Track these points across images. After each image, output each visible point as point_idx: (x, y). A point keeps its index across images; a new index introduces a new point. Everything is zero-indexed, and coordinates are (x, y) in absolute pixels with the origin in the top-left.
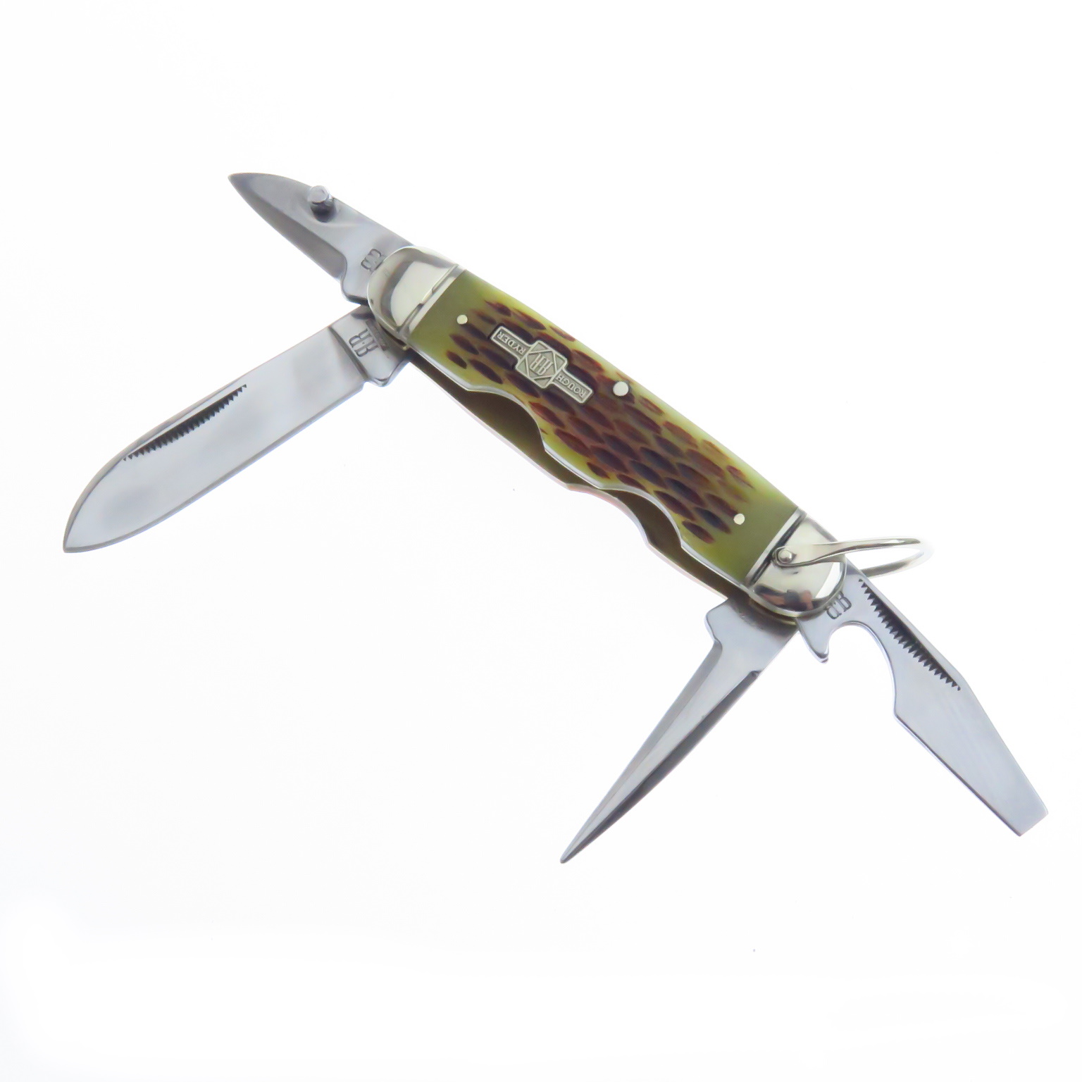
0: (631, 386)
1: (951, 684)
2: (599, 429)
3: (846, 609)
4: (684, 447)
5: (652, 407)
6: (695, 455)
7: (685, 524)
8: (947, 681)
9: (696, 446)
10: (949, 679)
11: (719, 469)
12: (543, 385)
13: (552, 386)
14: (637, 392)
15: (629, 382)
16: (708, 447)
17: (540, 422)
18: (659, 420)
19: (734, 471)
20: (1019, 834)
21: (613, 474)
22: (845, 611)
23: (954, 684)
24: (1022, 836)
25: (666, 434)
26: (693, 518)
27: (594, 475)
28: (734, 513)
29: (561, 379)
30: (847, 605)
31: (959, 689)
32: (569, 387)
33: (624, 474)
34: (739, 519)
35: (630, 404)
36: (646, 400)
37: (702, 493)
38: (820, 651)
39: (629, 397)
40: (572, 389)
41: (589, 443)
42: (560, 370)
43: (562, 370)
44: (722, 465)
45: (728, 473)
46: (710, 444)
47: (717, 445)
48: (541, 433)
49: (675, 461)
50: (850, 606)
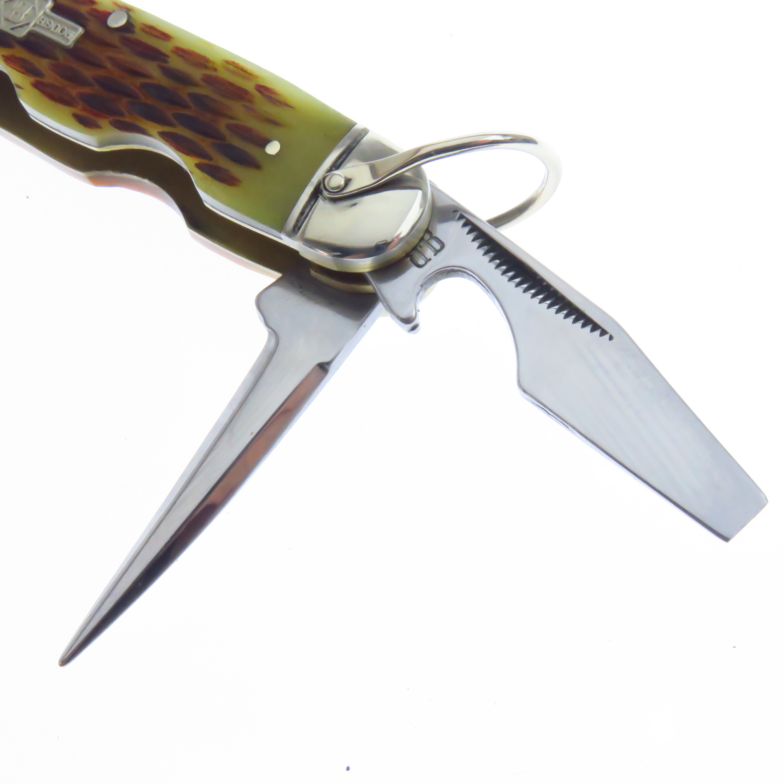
0: (131, 14)
1: (598, 332)
2: (88, 73)
3: (437, 252)
4: (197, 74)
5: (159, 35)
6: (213, 81)
7: (198, 166)
8: (593, 330)
9: (215, 70)
10: (595, 327)
11: (246, 92)
12: (21, 33)
13: (31, 34)
14: (138, 20)
15: (128, 10)
16: (231, 67)
17: (15, 77)
18: (165, 47)
19: (264, 90)
20: (726, 539)
21: (104, 123)
22: (435, 255)
23: (604, 332)
24: (730, 542)
25: (176, 63)
26: (210, 159)
27: (82, 127)
28: (264, 142)
29: (43, 22)
30: (437, 246)
31: (611, 338)
32: (53, 29)
33: (118, 118)
34: (273, 148)
35: (128, 35)
36: (151, 28)
37: (222, 125)
38: (404, 315)
39: (129, 27)
40: (56, 31)
41: (74, 91)
42: (42, 13)
43: (45, 13)
44: (249, 86)
45: (256, 94)
46: (233, 64)
47: (242, 64)
48: (17, 90)
49: (185, 92)
50: (443, 246)
